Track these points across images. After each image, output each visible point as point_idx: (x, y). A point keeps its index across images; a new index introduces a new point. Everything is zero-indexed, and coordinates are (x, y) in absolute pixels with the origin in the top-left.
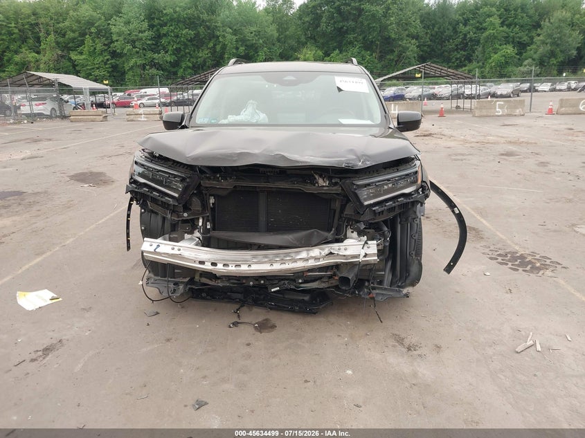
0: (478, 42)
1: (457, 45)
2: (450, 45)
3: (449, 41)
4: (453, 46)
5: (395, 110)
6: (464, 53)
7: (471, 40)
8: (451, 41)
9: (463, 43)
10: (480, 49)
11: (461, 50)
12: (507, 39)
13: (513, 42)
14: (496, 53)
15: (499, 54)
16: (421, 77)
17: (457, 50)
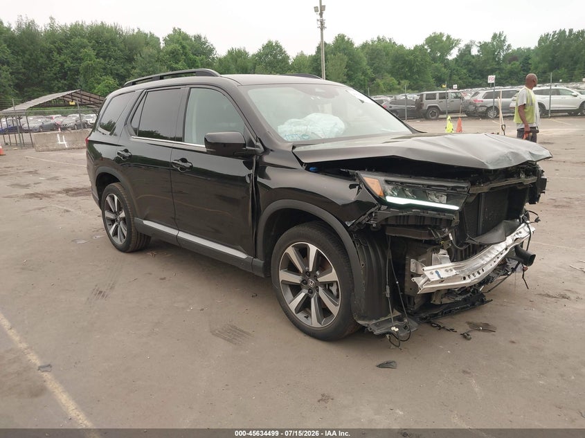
0: (77, 72)
1: (55, 74)
2: (47, 74)
3: (46, 70)
4: (52, 74)
5: (62, 141)
6: (65, 82)
7: (70, 69)
8: (48, 69)
9: (62, 72)
10: (82, 78)
11: (61, 79)
12: (106, 71)
13: (112, 74)
14: (99, 84)
15: (103, 84)
16: (76, 105)
17: (57, 78)
